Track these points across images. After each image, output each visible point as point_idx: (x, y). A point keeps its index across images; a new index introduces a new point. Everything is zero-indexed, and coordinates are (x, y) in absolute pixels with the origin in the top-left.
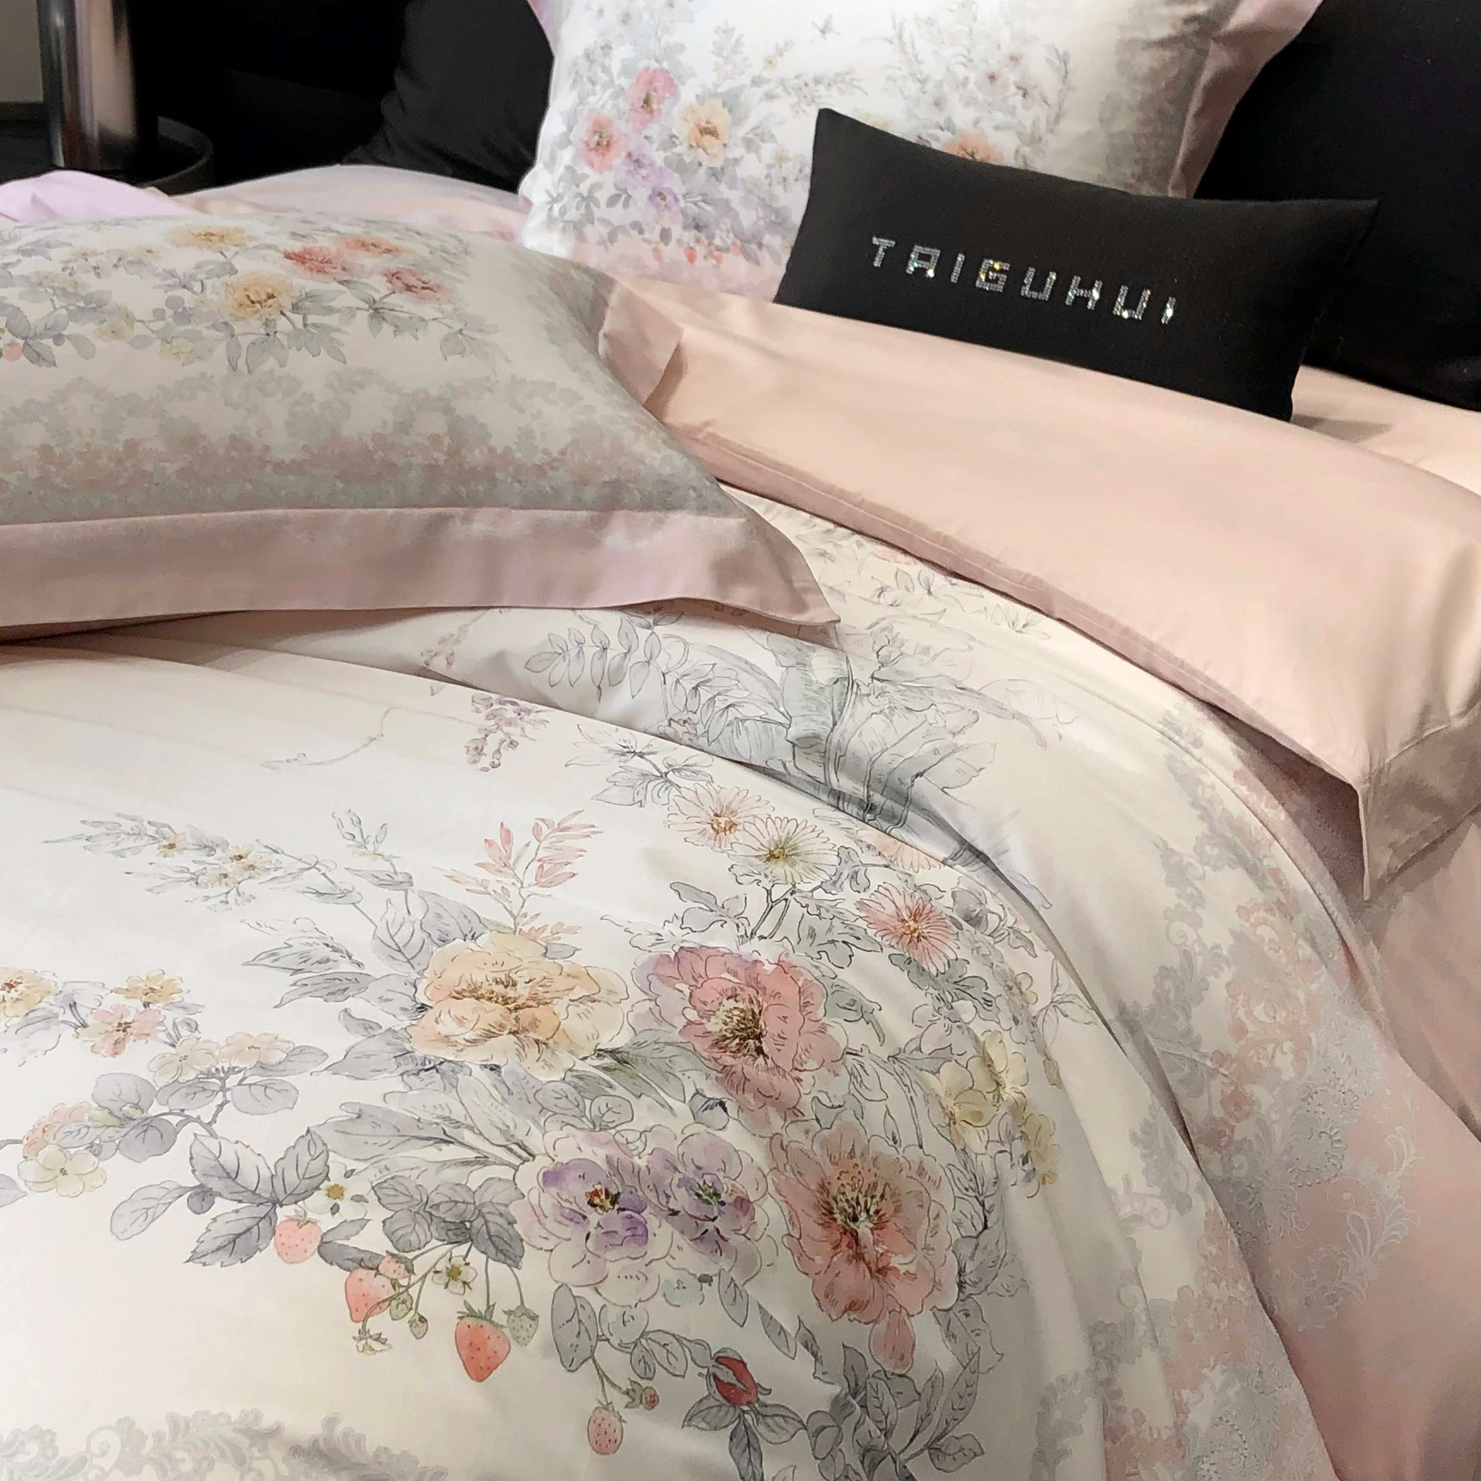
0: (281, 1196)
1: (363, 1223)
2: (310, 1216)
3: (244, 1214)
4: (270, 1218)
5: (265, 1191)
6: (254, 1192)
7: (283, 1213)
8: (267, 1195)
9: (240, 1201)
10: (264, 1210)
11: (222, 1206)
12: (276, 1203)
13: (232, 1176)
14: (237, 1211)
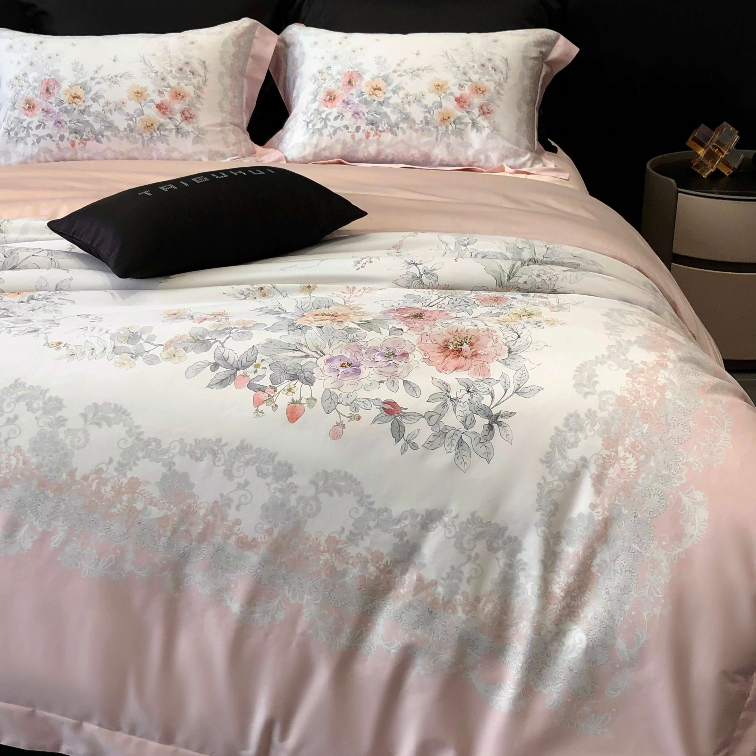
0: (240, 367)
1: (264, 376)
2: (248, 374)
3: (227, 373)
4: (235, 374)
5: (235, 366)
6: (232, 365)
7: (239, 373)
8: (236, 367)
9: (227, 368)
10: (234, 371)
11: (221, 369)
12: (238, 369)
13: (225, 360)
14: (225, 371)
